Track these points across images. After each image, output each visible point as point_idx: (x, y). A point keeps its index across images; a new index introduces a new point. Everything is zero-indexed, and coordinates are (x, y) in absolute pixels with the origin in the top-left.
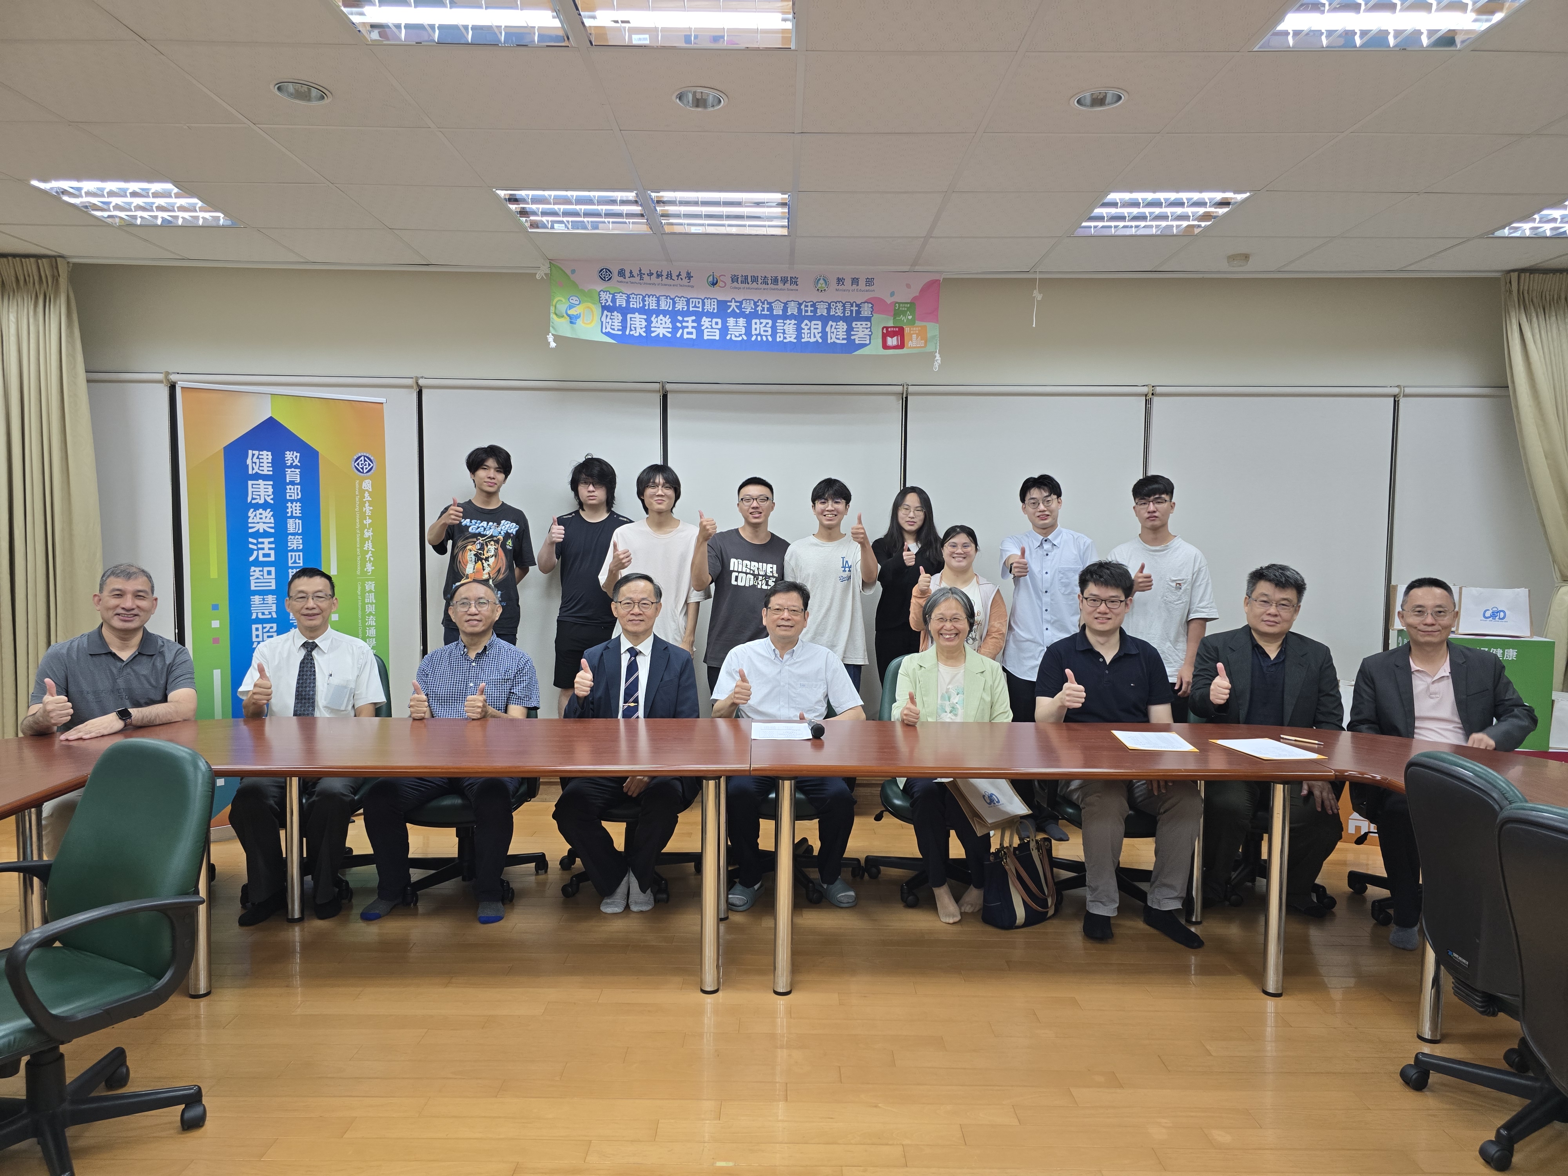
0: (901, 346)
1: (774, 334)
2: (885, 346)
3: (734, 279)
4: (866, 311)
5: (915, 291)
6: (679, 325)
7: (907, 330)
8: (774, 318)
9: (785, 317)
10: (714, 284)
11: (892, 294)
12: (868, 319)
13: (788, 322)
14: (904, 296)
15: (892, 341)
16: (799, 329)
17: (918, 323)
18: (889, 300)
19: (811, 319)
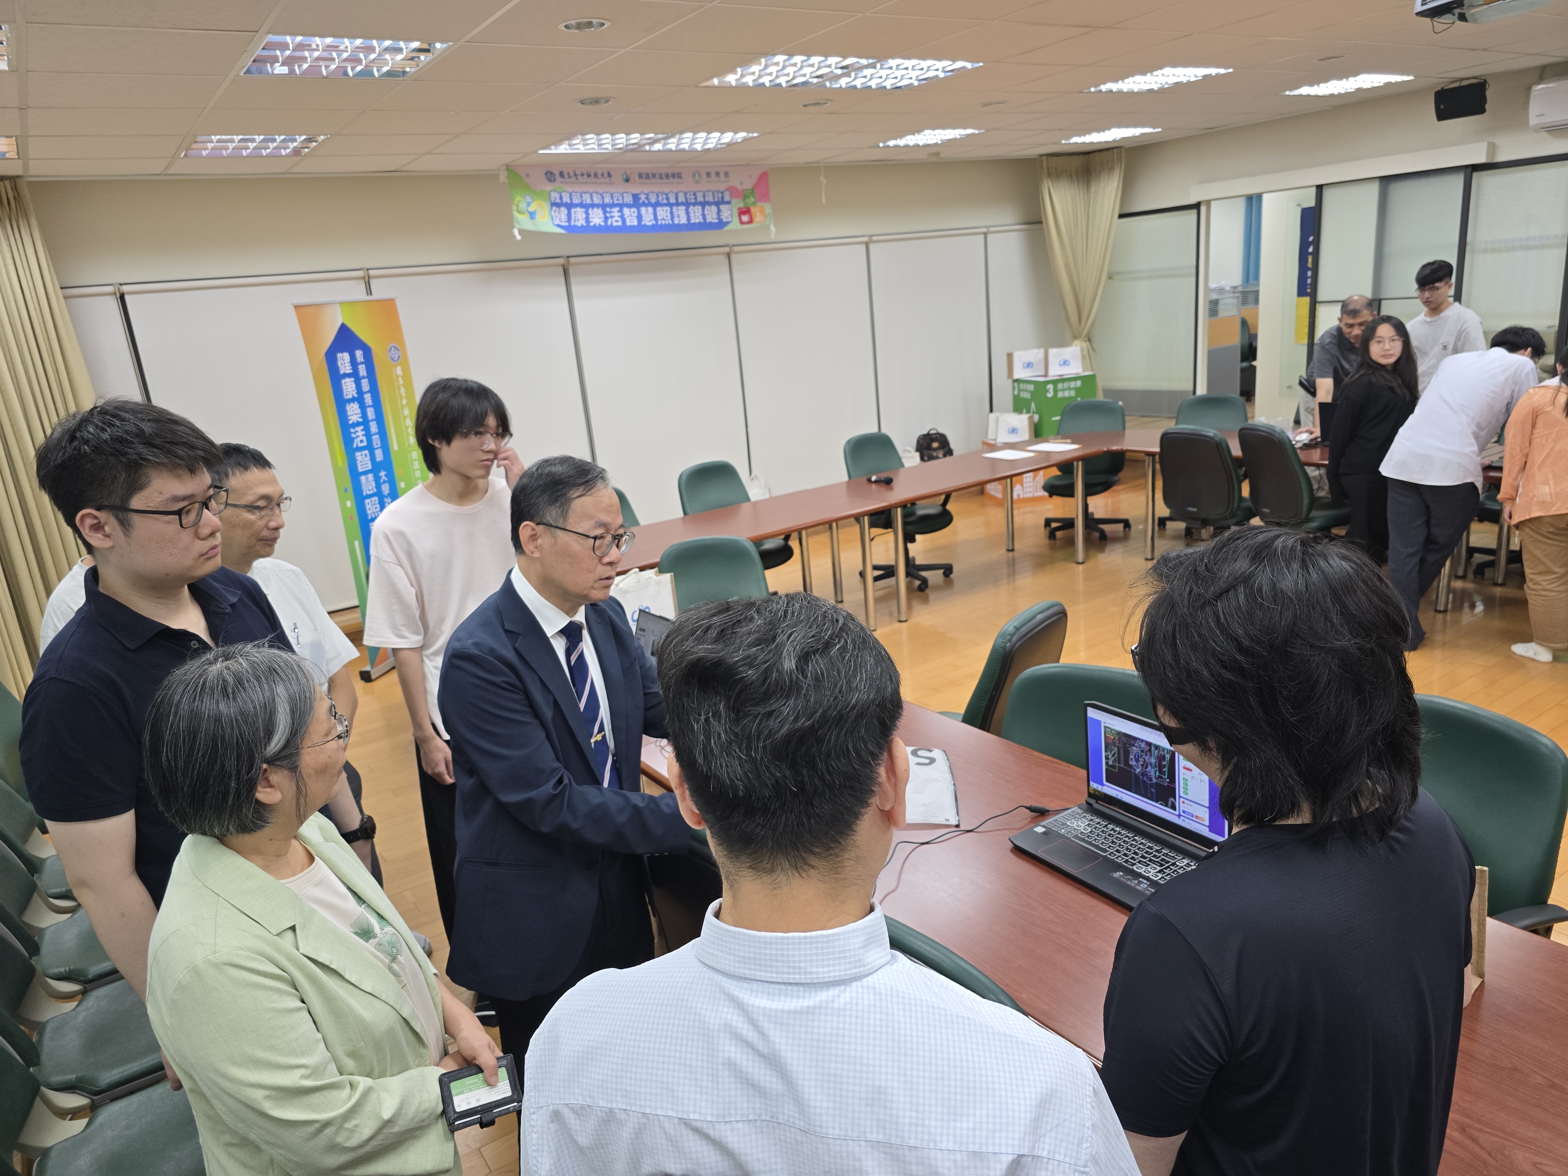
0: (751, 221)
1: (672, 218)
2: (742, 223)
3: (640, 176)
4: (727, 198)
5: (754, 181)
6: (608, 215)
7: (753, 210)
8: (670, 205)
9: (677, 204)
10: (627, 180)
11: (742, 183)
12: (729, 203)
13: (680, 208)
14: (748, 184)
15: (745, 218)
16: (688, 213)
17: (759, 204)
18: (740, 188)
19: (694, 204)
